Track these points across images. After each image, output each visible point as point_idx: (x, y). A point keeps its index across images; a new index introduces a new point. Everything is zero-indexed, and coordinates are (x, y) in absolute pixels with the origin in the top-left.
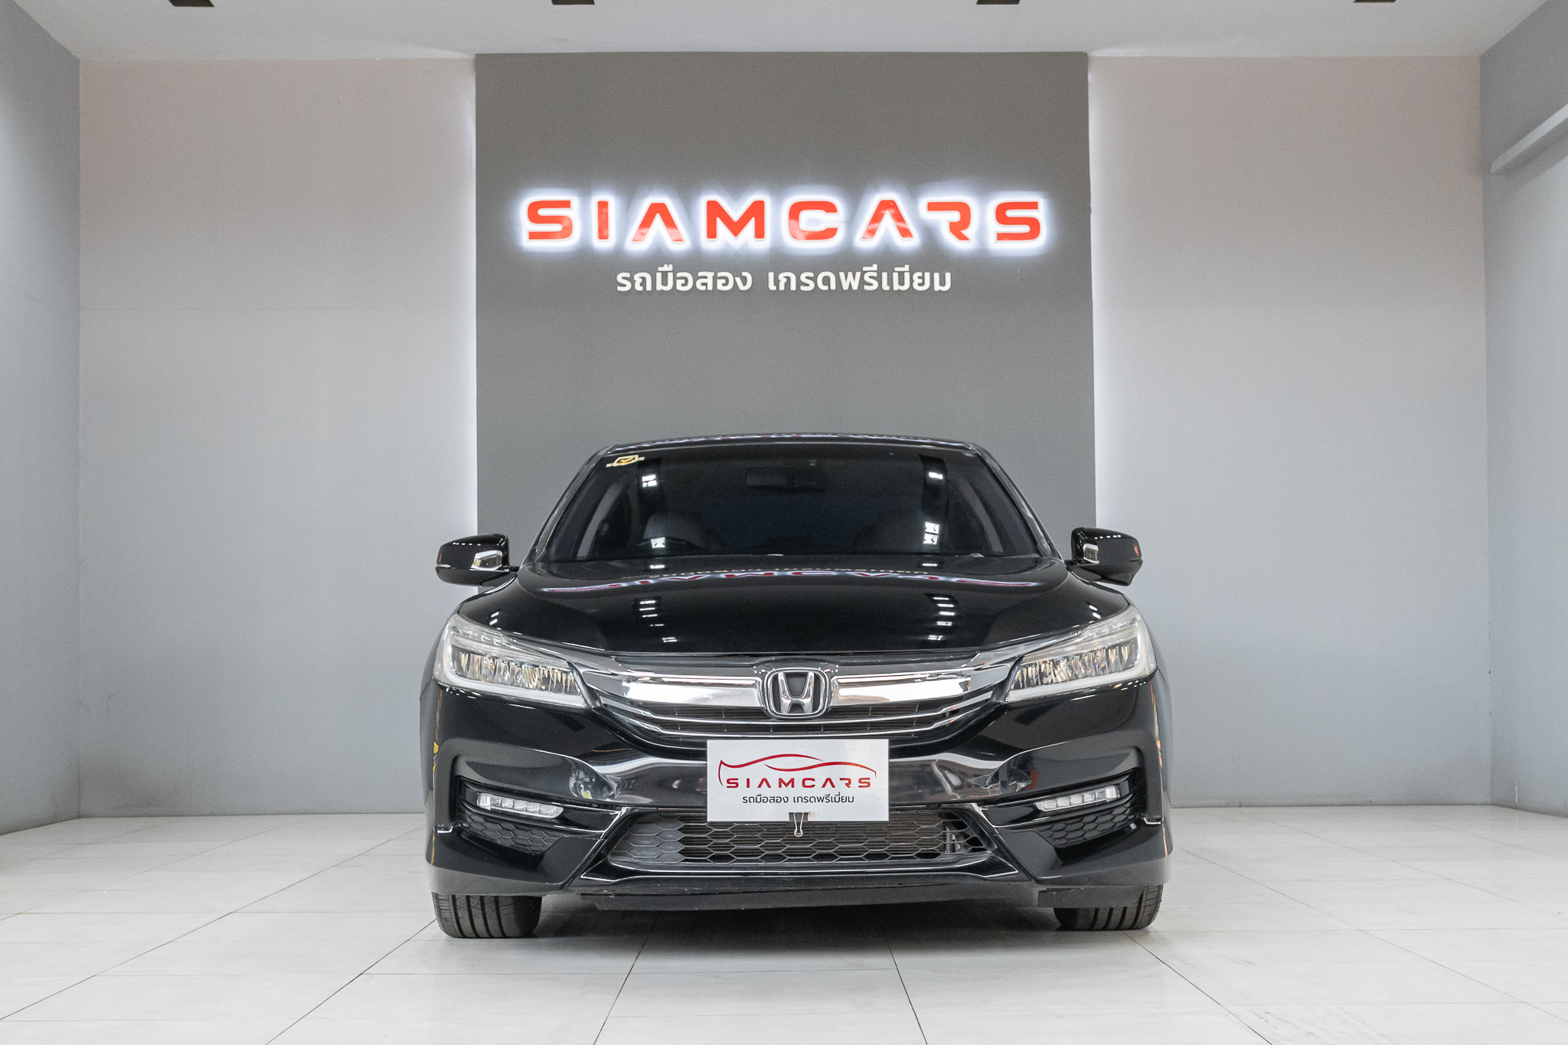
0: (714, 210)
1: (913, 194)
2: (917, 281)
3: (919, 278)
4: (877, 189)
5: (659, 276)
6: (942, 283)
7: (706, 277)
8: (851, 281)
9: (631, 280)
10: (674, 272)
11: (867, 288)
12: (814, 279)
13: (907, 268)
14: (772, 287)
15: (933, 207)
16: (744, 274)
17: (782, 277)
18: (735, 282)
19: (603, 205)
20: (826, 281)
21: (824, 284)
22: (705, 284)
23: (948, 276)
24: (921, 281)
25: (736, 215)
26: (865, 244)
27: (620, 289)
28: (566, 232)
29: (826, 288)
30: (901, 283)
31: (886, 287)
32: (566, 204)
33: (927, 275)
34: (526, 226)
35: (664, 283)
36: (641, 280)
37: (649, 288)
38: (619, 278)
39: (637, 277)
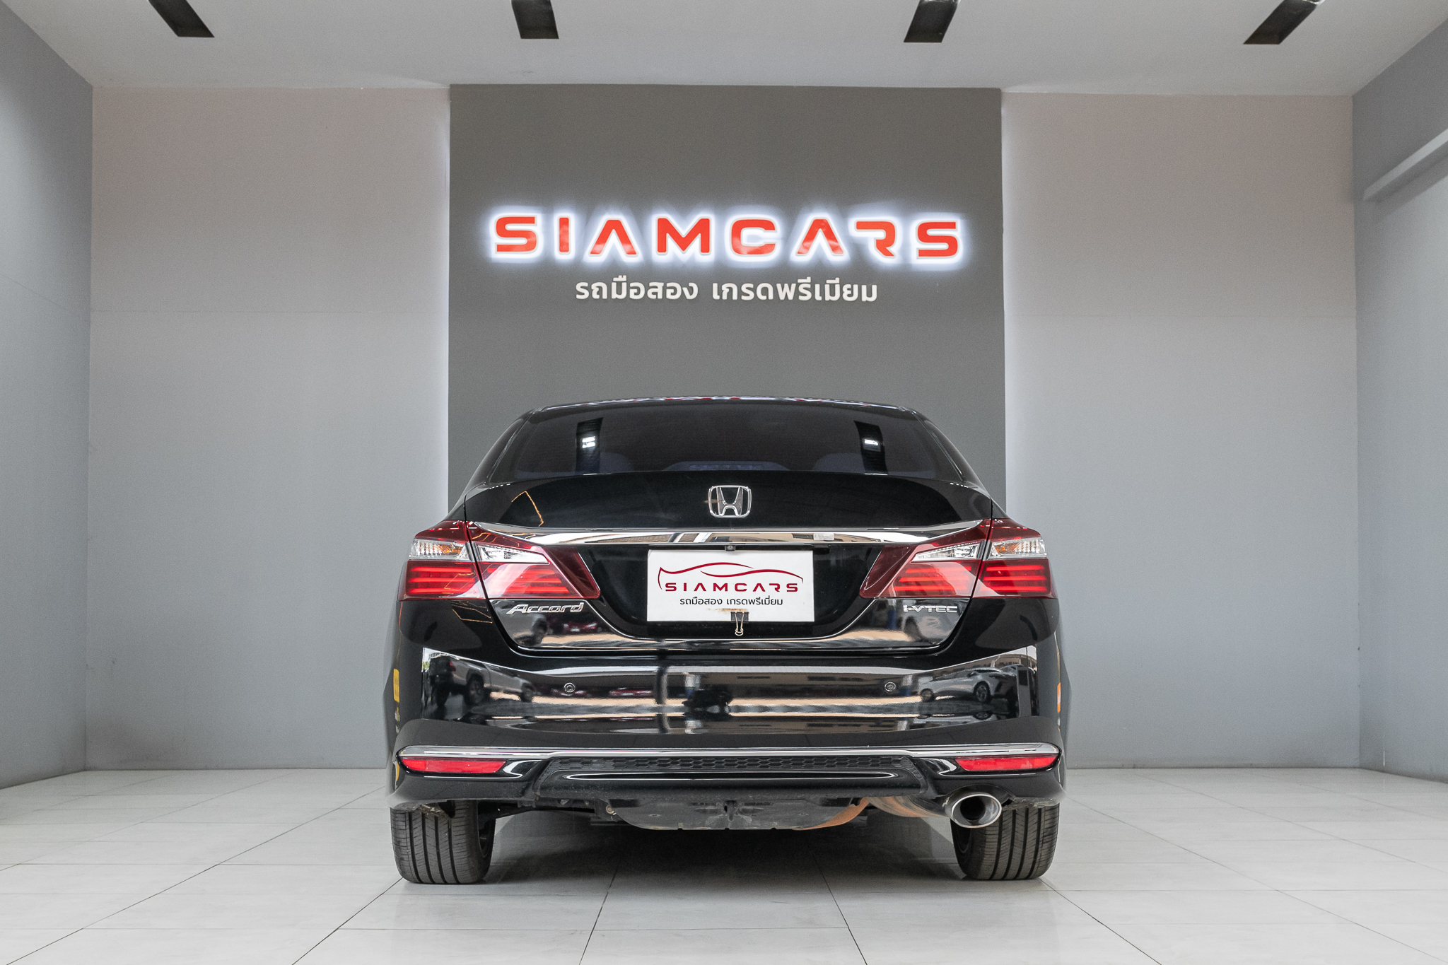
0: (665, 227)
1: (843, 215)
2: (846, 292)
3: (848, 289)
4: (811, 210)
5: (614, 285)
6: (869, 294)
7: (656, 287)
8: (786, 292)
9: (589, 289)
10: (628, 282)
11: (801, 298)
12: (754, 290)
13: (837, 280)
14: (716, 296)
15: (861, 226)
16: (691, 284)
17: (725, 287)
18: (682, 291)
19: (564, 222)
20: (765, 291)
21: (763, 294)
22: (656, 293)
23: (874, 288)
24: (850, 292)
25: (684, 232)
26: (799, 259)
27: (579, 297)
28: (530, 246)
29: (764, 298)
30: (832, 294)
31: (818, 298)
32: (531, 220)
33: (856, 287)
34: (494, 239)
35: (619, 292)
36: (598, 289)
37: (605, 296)
38: (578, 287)
39: (594, 287)
